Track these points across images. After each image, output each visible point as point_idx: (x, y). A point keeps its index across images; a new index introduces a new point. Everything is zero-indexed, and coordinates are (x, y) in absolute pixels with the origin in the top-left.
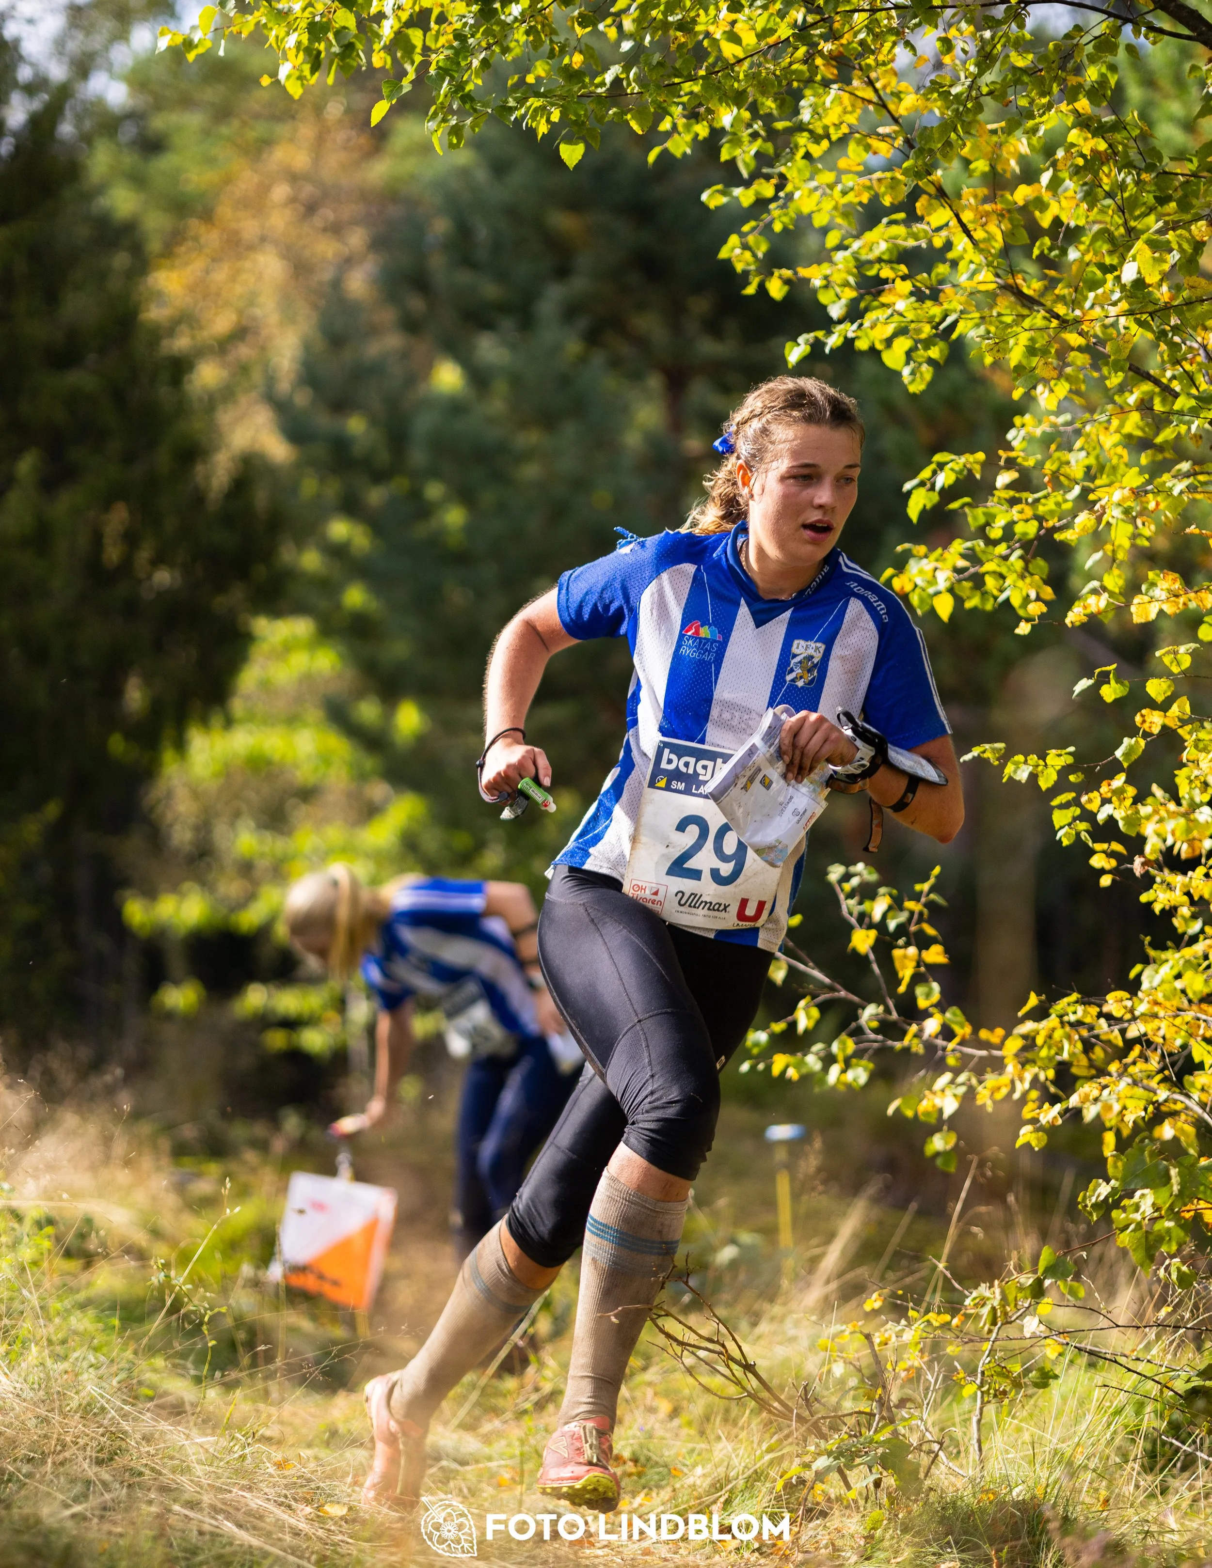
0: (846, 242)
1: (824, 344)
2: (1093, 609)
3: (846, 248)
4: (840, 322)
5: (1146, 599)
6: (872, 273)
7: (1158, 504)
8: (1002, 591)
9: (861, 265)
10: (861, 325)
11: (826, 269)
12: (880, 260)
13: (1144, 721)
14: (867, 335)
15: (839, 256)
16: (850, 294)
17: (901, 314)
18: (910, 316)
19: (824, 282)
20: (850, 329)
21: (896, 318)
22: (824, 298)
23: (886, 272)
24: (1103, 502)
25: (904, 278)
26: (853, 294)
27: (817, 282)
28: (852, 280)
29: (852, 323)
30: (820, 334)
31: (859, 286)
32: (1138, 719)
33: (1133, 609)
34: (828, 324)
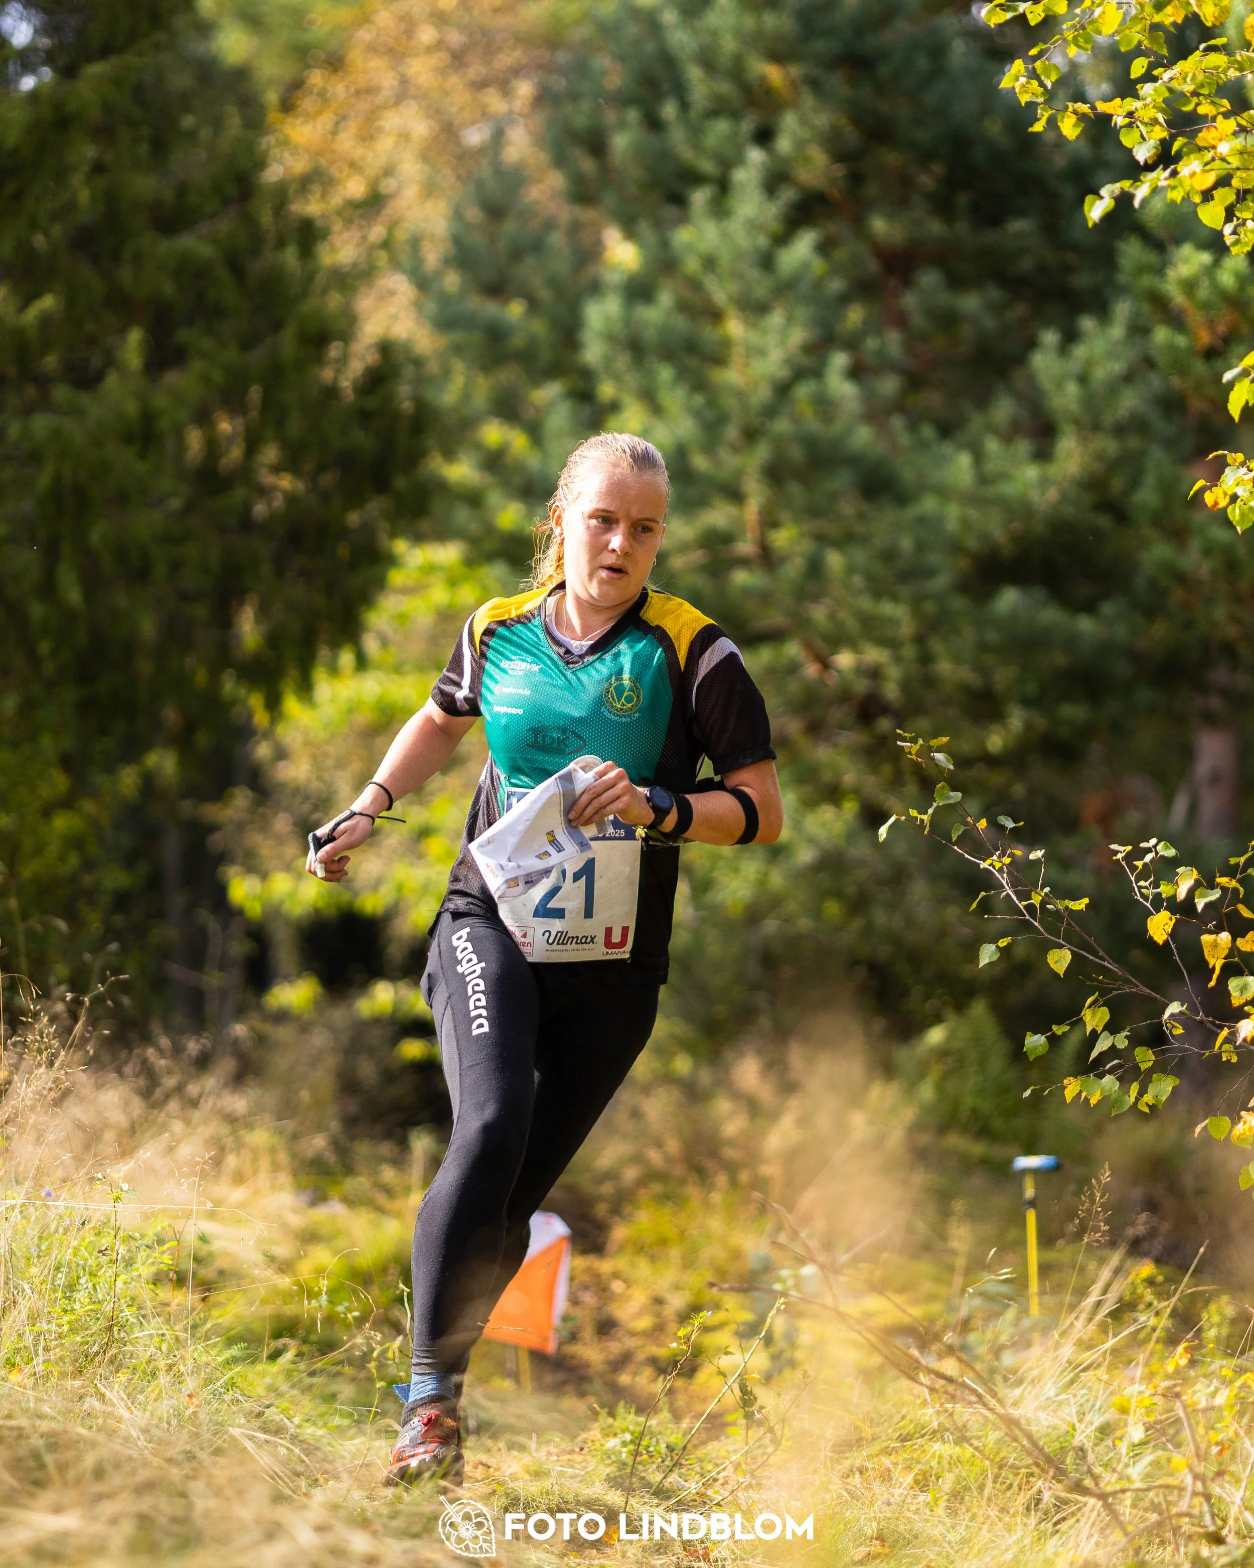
0: (1155, 73)
1: (1131, 197)
3: (1155, 79)
4: (1149, 167)
6: (1189, 108)
9: (1173, 100)
10: (1174, 174)
11: (1131, 104)
12: (1195, 94)
14: (1181, 183)
15: (1147, 89)
16: (1160, 133)
17: (1223, 159)
18: (1235, 162)
19: (1127, 120)
20: (1160, 176)
21: (1218, 164)
22: (1127, 139)
23: (1205, 109)
25: (1226, 115)
26: (1165, 134)
27: (1120, 121)
28: (1161, 117)
29: (1164, 169)
30: (1126, 184)
31: (1170, 124)
34: (1135, 170)
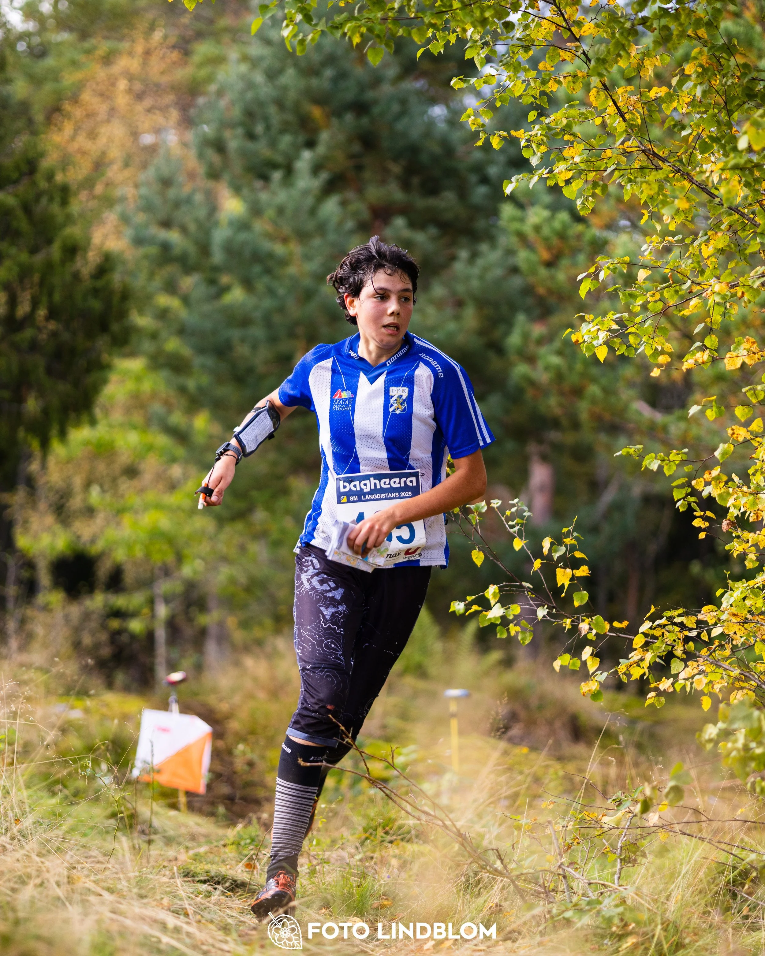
0: (541, 119)
2: (701, 361)
5: (734, 354)
7: (743, 293)
10: (551, 171)
13: (733, 434)
22: (527, 154)
32: (730, 432)
33: (726, 361)
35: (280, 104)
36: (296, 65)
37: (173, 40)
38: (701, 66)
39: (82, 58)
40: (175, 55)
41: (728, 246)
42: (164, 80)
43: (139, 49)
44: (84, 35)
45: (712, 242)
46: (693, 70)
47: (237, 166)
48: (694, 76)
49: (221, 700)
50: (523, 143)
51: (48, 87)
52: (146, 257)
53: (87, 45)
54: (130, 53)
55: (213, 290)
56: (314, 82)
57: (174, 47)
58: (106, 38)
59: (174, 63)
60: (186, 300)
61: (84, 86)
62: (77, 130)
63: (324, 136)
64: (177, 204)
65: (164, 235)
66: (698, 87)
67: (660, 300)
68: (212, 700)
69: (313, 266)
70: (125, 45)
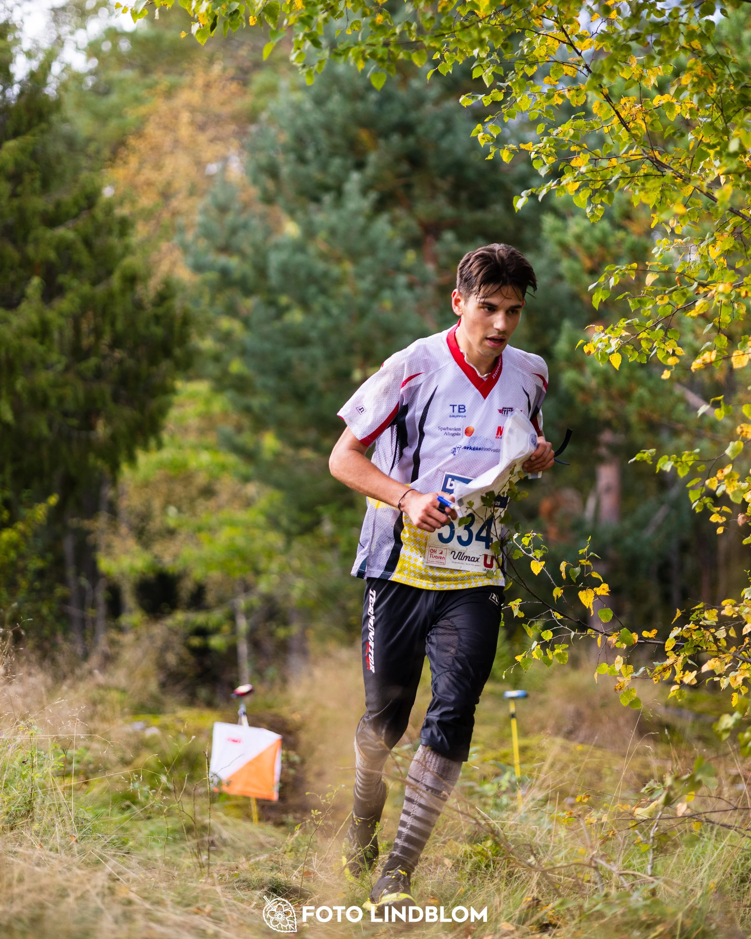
0: (549, 131)
1: (537, 195)
2: (708, 361)
3: (549, 134)
4: (547, 179)
5: (741, 352)
6: (566, 148)
7: (747, 293)
8: (651, 350)
10: (559, 183)
13: (742, 432)
14: (562, 187)
16: (552, 161)
17: (583, 175)
18: (589, 176)
20: (552, 184)
22: (536, 165)
23: (574, 149)
24: (713, 292)
25: (585, 152)
26: (554, 161)
28: (553, 151)
29: (554, 180)
30: (535, 189)
31: (557, 155)
32: (739, 430)
33: (733, 359)
35: (328, 129)
36: (341, 91)
37: (231, 72)
38: (697, 76)
39: (143, 93)
40: (234, 87)
41: (734, 247)
42: (226, 110)
43: (200, 81)
44: (145, 71)
45: (719, 243)
46: (689, 81)
47: (289, 190)
48: (689, 87)
49: (294, 712)
50: (533, 156)
51: (113, 123)
52: (205, 283)
53: (148, 81)
54: (191, 87)
55: (272, 311)
56: (360, 106)
57: (233, 79)
58: (167, 73)
59: (233, 94)
60: (246, 323)
61: (148, 120)
62: (142, 163)
63: (373, 158)
64: (234, 231)
65: (223, 260)
66: (695, 96)
67: (669, 304)
68: (285, 711)
69: (366, 284)
70: (186, 79)
